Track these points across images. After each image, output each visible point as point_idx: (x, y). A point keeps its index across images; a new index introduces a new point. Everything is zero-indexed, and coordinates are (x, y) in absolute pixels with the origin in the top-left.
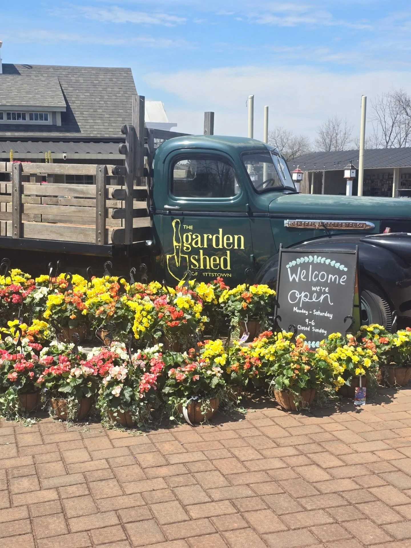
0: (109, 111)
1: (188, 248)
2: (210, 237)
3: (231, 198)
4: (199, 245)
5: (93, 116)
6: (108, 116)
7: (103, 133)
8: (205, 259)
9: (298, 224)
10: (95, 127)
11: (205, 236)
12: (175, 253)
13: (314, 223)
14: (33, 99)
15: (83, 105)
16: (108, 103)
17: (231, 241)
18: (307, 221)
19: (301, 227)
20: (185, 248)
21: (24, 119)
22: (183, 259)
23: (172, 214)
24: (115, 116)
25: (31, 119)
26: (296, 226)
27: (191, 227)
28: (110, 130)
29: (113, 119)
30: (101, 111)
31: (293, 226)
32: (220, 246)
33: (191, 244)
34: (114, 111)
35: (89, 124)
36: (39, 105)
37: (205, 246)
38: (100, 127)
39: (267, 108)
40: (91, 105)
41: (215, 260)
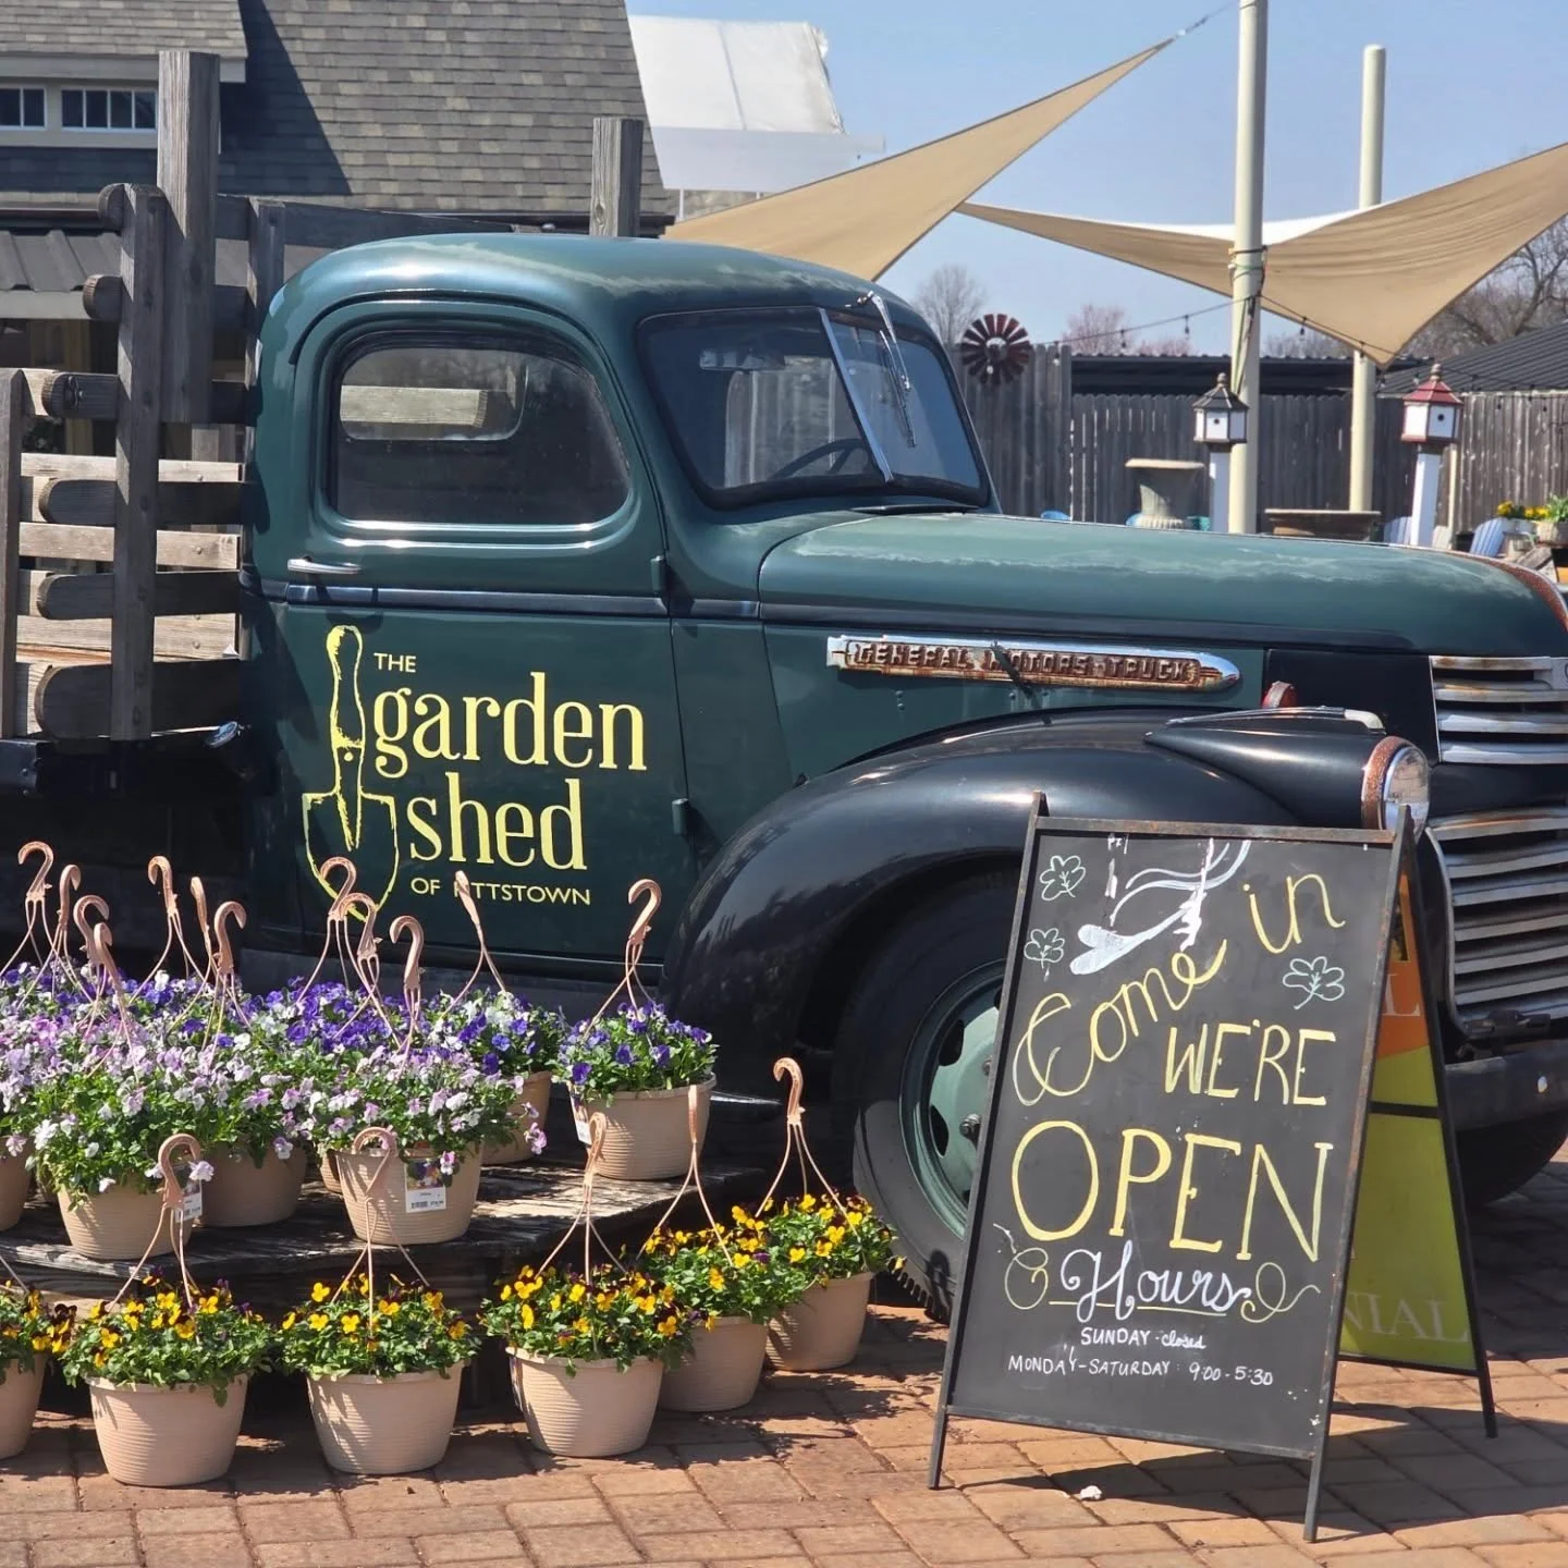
0: (468, 78)
1: (394, 764)
2: (493, 710)
3: (586, 527)
4: (444, 748)
5: (386, 103)
6: (461, 104)
7: (428, 189)
8: (469, 817)
9: (888, 657)
10: (392, 160)
11: (472, 704)
12: (338, 787)
13: (964, 652)
14: (84, 21)
15: (342, 48)
16: (469, 37)
17: (587, 731)
18: (932, 643)
19: (905, 671)
20: (381, 761)
21: (35, 118)
22: (376, 812)
23: (327, 599)
24: (495, 105)
25: (71, 118)
26: (879, 665)
27: (407, 664)
28: (468, 175)
29: (487, 120)
30: (428, 77)
31: (868, 667)
32: (539, 757)
33: (406, 743)
34: (498, 78)
35: (362, 146)
36: (113, 50)
37: (472, 754)
38: (418, 160)
39: (1381, 56)
40: (377, 48)
41: (514, 821)
